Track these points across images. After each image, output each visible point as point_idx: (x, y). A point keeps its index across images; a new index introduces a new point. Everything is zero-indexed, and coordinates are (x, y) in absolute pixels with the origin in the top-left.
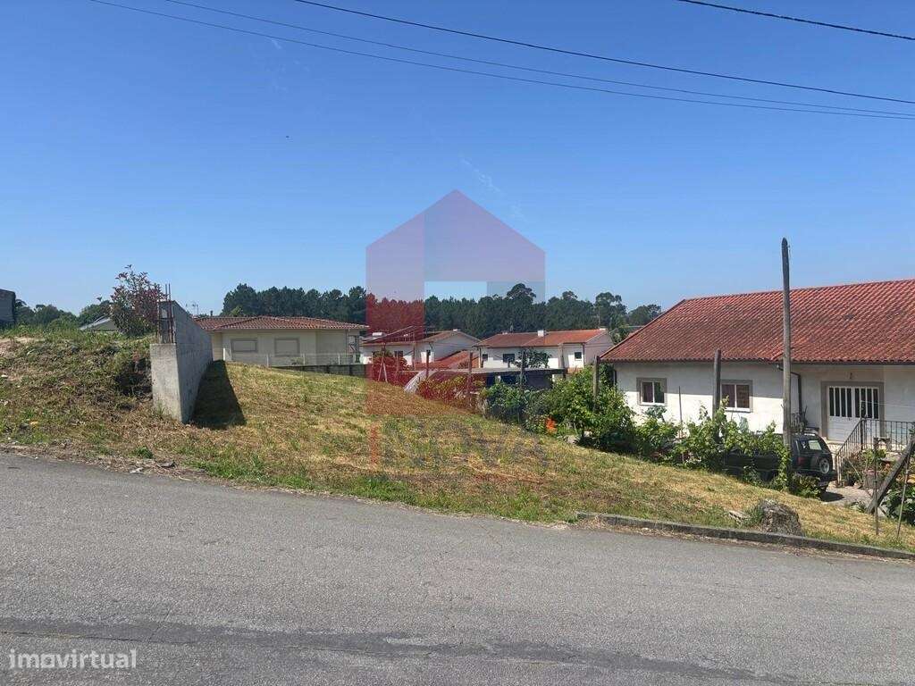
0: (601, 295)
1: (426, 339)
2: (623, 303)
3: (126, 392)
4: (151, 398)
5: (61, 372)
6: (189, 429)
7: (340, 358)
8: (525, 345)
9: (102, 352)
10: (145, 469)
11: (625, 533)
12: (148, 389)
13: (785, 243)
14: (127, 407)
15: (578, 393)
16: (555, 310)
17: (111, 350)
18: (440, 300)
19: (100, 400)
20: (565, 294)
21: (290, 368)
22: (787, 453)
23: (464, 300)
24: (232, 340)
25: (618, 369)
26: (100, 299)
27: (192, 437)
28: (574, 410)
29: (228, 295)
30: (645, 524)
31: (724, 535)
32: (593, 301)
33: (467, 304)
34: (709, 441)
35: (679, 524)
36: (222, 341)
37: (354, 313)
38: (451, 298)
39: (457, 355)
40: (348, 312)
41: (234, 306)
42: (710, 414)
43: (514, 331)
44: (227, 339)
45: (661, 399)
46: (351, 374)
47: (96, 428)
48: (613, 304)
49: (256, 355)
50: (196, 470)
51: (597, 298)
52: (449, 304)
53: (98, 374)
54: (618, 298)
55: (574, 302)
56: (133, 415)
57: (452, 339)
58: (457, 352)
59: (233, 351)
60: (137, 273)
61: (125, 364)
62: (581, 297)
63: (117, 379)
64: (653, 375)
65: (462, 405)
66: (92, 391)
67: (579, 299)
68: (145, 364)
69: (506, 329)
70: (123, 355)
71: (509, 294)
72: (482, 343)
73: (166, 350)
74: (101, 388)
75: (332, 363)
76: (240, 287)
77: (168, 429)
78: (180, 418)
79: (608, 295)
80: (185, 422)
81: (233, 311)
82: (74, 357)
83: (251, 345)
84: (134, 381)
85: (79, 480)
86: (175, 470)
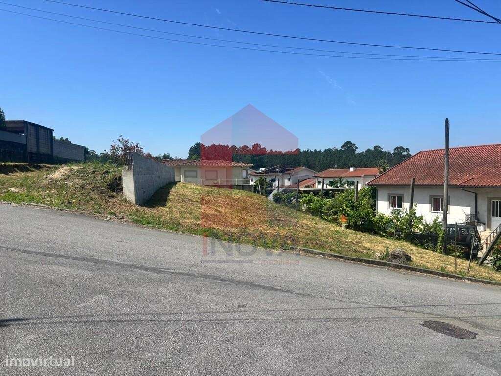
0: (397, 148)
1: (288, 172)
2: (410, 152)
3: (113, 190)
4: (123, 193)
5: (87, 181)
6: (137, 206)
7: (237, 181)
8: (342, 176)
9: (104, 173)
10: (110, 219)
11: (309, 256)
12: (122, 190)
13: (447, 121)
14: (112, 197)
15: (347, 201)
16: (368, 156)
17: (107, 173)
18: (302, 151)
19: (101, 193)
20: (375, 147)
21: (213, 186)
22: (442, 233)
23: (315, 150)
24: (185, 171)
25: (378, 189)
26: (105, 150)
27: (137, 210)
28: (343, 209)
29: (191, 148)
30: (321, 254)
31: (360, 261)
32: (392, 152)
33: (317, 153)
34: (406, 225)
35: (337, 254)
36: (180, 171)
37: (254, 158)
38: (308, 150)
39: (304, 181)
40: (251, 158)
41: (193, 155)
42: (408, 212)
43: (337, 168)
44: (182, 171)
45: (400, 206)
46: (243, 190)
47: (98, 204)
48: (404, 153)
49: (196, 179)
50: (131, 220)
51: (395, 150)
52: (307, 153)
53: (102, 182)
54: (407, 150)
55: (381, 152)
56: (114, 200)
57: (303, 172)
58: (305, 180)
59: (185, 177)
60: (125, 139)
61: (113, 178)
62: (385, 149)
63: (109, 185)
64: (398, 192)
65: (294, 207)
66: (99, 189)
67: (383, 150)
68: (120, 179)
69: (333, 167)
70: (112, 174)
71: (342, 147)
72: (318, 174)
73: (129, 173)
74: (102, 188)
75: (233, 184)
76: (197, 144)
77: (128, 206)
78: (134, 203)
79: (401, 148)
80: (136, 204)
81: (194, 157)
82: (93, 176)
83: (193, 174)
84: (116, 186)
85: (84, 221)
86: (122, 220)
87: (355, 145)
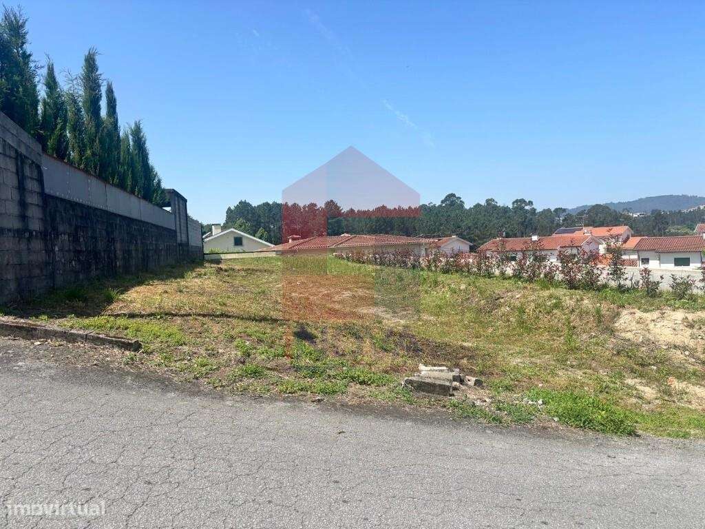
0: (517, 201)
2: (534, 206)
20: (487, 201)
32: (510, 206)
48: (527, 208)
51: (513, 203)
54: (531, 203)
55: (495, 207)
62: (500, 203)
71: (442, 202)
79: (523, 201)
87: (460, 198)
